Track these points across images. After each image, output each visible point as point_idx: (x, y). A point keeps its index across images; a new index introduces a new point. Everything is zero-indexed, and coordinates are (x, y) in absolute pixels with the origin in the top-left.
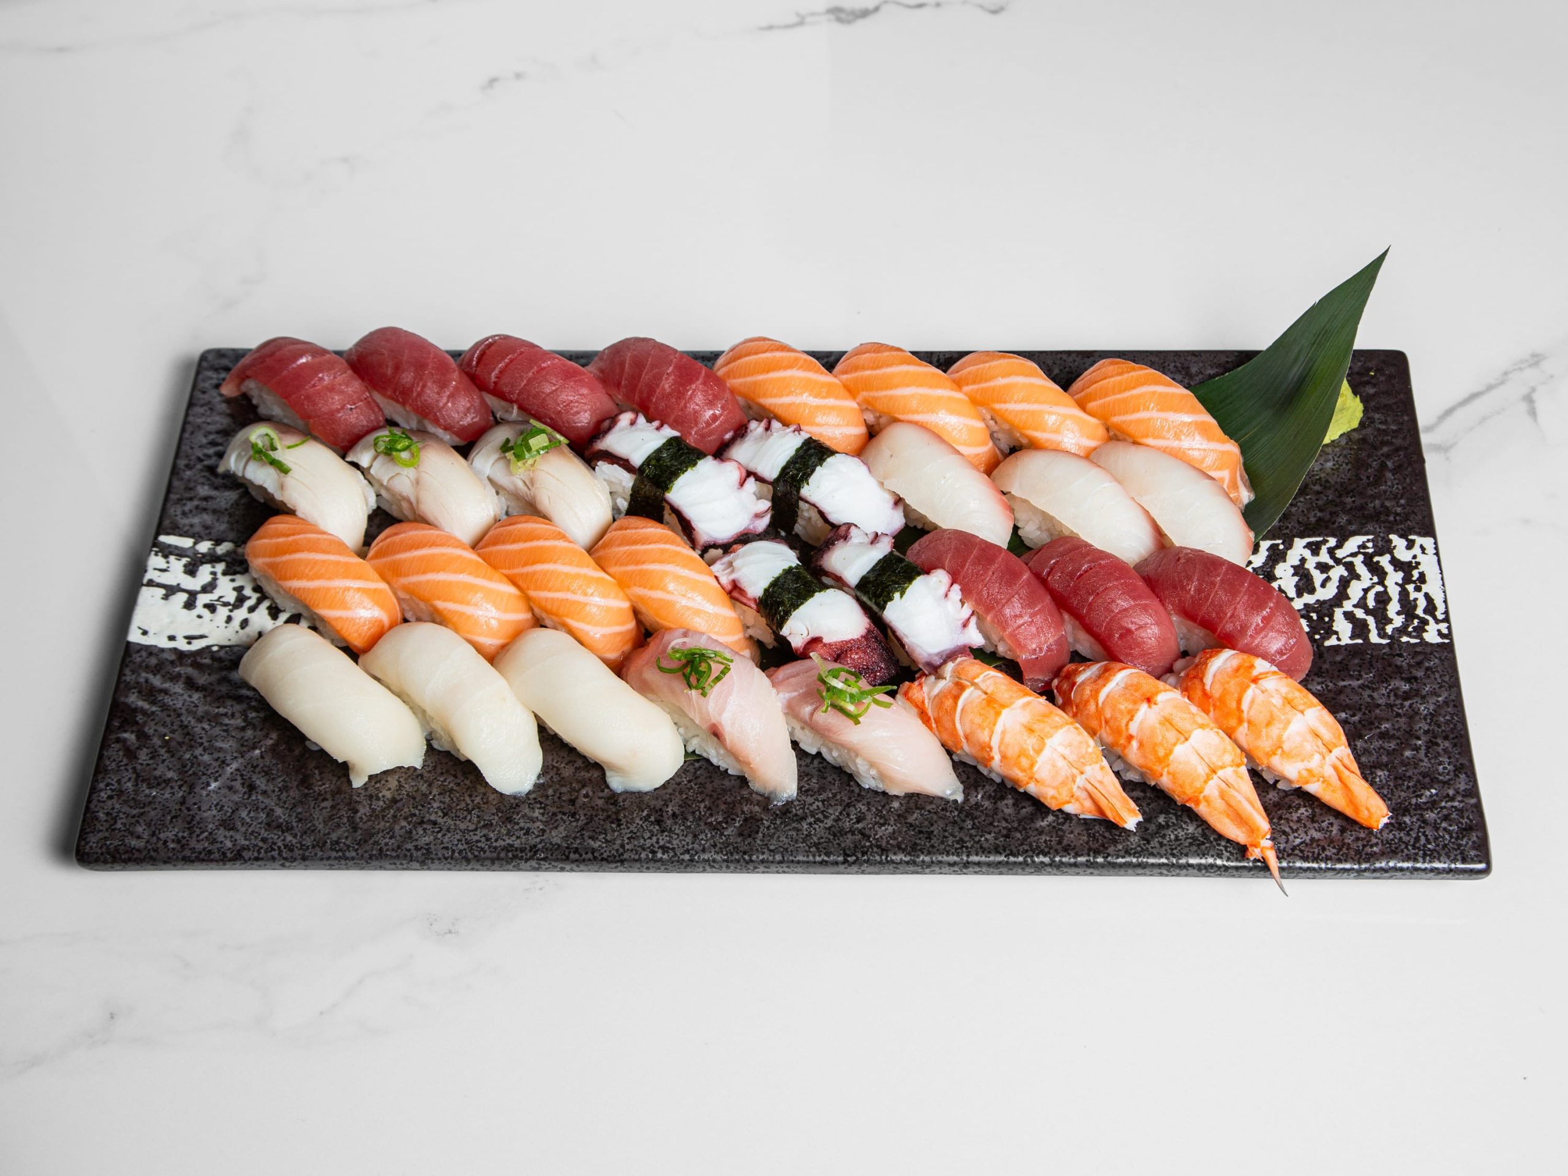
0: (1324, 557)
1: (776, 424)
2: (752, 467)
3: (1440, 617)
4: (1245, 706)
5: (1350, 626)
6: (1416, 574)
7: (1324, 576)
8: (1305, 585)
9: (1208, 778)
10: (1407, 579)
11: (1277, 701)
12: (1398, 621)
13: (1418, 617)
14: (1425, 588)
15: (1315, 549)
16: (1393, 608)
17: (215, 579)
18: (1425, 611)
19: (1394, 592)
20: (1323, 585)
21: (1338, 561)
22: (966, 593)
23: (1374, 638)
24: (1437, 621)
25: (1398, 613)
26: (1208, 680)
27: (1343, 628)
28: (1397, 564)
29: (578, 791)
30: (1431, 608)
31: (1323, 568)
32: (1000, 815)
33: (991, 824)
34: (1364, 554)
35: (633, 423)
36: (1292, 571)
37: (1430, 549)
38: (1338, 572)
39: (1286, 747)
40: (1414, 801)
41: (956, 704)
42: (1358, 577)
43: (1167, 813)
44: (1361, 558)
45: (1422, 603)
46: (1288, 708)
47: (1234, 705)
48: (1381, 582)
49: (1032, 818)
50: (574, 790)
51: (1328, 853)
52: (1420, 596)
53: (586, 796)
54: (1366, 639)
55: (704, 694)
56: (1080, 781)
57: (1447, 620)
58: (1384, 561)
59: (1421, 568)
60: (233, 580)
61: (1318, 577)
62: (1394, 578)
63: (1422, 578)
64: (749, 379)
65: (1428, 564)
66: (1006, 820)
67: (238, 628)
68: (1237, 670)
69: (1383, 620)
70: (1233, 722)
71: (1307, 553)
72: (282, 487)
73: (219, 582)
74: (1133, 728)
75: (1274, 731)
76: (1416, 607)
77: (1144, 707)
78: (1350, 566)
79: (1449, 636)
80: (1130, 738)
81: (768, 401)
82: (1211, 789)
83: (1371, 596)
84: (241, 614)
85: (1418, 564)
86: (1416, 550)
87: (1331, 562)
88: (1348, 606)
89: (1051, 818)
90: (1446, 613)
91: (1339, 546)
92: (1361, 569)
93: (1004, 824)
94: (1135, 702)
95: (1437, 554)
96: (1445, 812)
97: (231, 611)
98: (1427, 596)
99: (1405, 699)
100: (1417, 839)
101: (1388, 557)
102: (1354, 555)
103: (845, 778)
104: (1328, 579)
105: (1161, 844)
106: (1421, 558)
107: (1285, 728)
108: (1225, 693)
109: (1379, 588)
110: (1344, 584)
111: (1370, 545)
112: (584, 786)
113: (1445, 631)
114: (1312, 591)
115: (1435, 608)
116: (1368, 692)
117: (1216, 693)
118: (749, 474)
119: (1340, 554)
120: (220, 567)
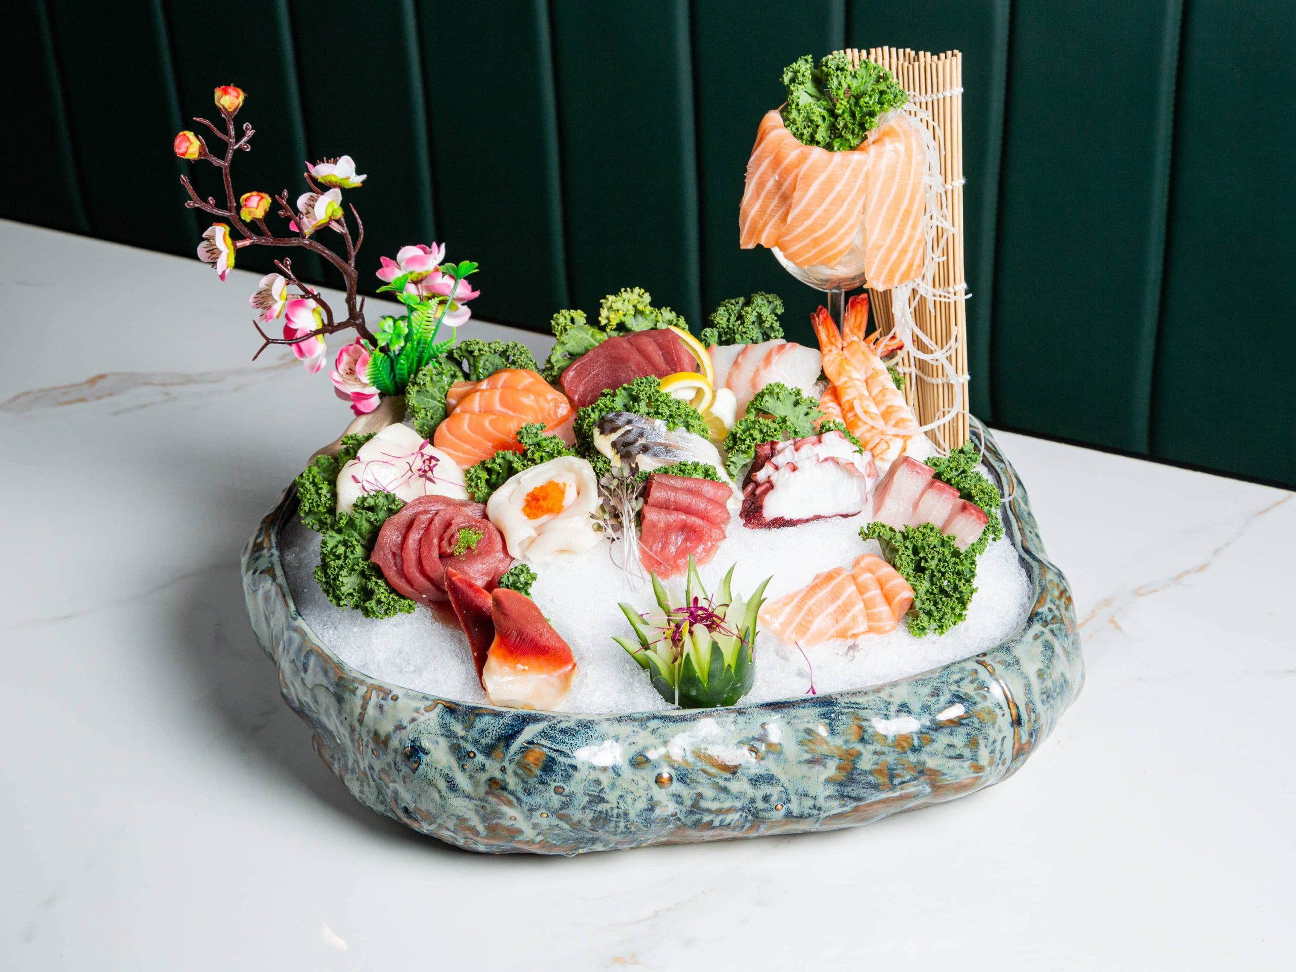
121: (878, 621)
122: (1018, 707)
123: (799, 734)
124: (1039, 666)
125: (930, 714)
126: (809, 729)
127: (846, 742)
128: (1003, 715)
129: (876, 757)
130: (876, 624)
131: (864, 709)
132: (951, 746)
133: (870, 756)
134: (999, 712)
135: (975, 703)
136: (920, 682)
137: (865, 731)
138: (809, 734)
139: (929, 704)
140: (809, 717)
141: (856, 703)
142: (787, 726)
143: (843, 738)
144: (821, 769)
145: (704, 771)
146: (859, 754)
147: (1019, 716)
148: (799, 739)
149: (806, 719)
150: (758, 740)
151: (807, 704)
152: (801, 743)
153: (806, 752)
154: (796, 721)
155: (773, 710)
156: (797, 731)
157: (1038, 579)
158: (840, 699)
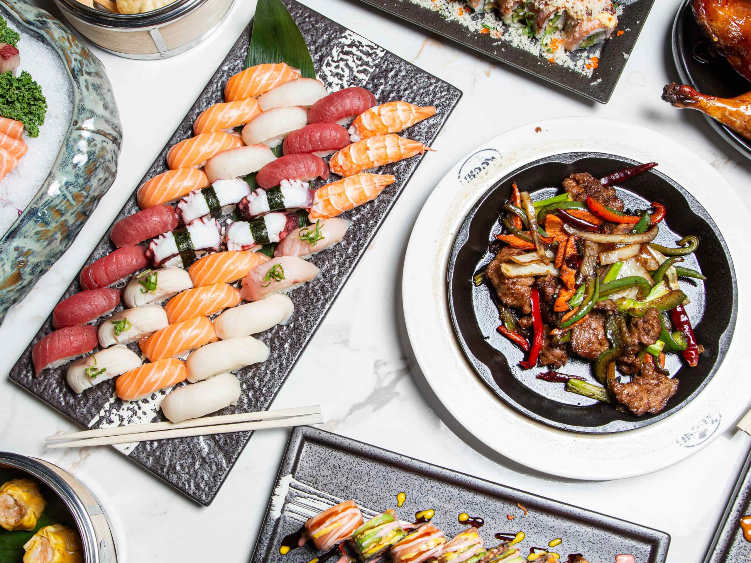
0: (334, 64)
1: (186, 198)
2: (200, 216)
3: (376, 47)
4: (385, 124)
5: (363, 74)
6: (357, 43)
7: (340, 69)
8: (340, 77)
9: (400, 149)
10: (358, 47)
11: (390, 114)
12: (370, 59)
13: (372, 53)
14: (364, 44)
15: (328, 65)
16: (364, 57)
17: (119, 415)
18: (372, 50)
19: (359, 54)
20: (343, 71)
21: (338, 61)
22: (294, 178)
23: (371, 70)
24: (377, 49)
25: (367, 58)
26: (368, 127)
27: (361, 76)
28: (350, 46)
29: (279, 336)
30: (372, 48)
31: (337, 67)
32: (365, 214)
33: (367, 219)
34: (340, 52)
35: (156, 244)
36: (332, 77)
37: (352, 34)
38: (342, 64)
39: (403, 121)
40: (431, 97)
41: (332, 205)
42: (347, 60)
43: (394, 167)
44: (341, 54)
45: (368, 49)
46: (394, 112)
47: (382, 126)
48: (354, 55)
49: (372, 206)
50: (277, 337)
51: (433, 131)
52: (365, 47)
53: (282, 334)
54: (370, 72)
55: (284, 279)
56: (377, 185)
57: (378, 46)
58: (346, 49)
59: (356, 40)
60: (123, 409)
61: (339, 71)
62: (354, 50)
63: (360, 43)
64: (163, 196)
65: (356, 38)
66: (368, 214)
67: (145, 416)
68: (372, 118)
69: (367, 64)
70: (385, 130)
71: (329, 68)
72: (109, 374)
73: (121, 415)
74: (372, 159)
75: (398, 121)
76: (368, 52)
77: (368, 151)
78: (342, 60)
79: (384, 50)
80: (373, 162)
81: (176, 196)
82: (402, 151)
83: (356, 61)
84: (140, 413)
85: (354, 40)
86: (349, 37)
87: (337, 64)
88: (355, 70)
89: (376, 201)
90: (376, 45)
91: (333, 58)
92: (345, 57)
93: (369, 215)
94: (365, 153)
95: (354, 33)
96: (439, 91)
97: (136, 415)
98: (366, 46)
99: (397, 76)
100: (443, 104)
101: (346, 47)
102: (338, 55)
103: (325, 253)
104: (342, 69)
105: (403, 175)
106: (353, 38)
107: (399, 118)
108: (376, 126)
109: (355, 57)
110: (347, 65)
111: (338, 49)
112: (279, 333)
113: (382, 49)
114: (343, 76)
115: (372, 47)
116: (388, 84)
117: (374, 128)
118: (201, 218)
119: (335, 59)
120: (114, 411)
121: (19, 152)
122: (110, 134)
123: (34, 238)
124: (101, 103)
125: (81, 177)
126: (37, 232)
127: (57, 222)
128: (107, 143)
129: (73, 215)
130: (19, 154)
131: (52, 201)
132: (100, 180)
133: (71, 217)
134: (105, 144)
135: (94, 153)
136: (63, 165)
137: (61, 210)
138: (38, 234)
139: (77, 173)
140: (31, 227)
141: (46, 202)
142: (25, 239)
143: (54, 222)
144: (55, 241)
145: (9, 291)
146: (66, 221)
147: (113, 137)
148: (36, 240)
149: (31, 229)
150: (19, 257)
151: (25, 222)
152: (38, 241)
153: (44, 242)
154: (27, 234)
155: (13, 238)
156: (31, 237)
157: (53, 43)
158: (37, 206)
